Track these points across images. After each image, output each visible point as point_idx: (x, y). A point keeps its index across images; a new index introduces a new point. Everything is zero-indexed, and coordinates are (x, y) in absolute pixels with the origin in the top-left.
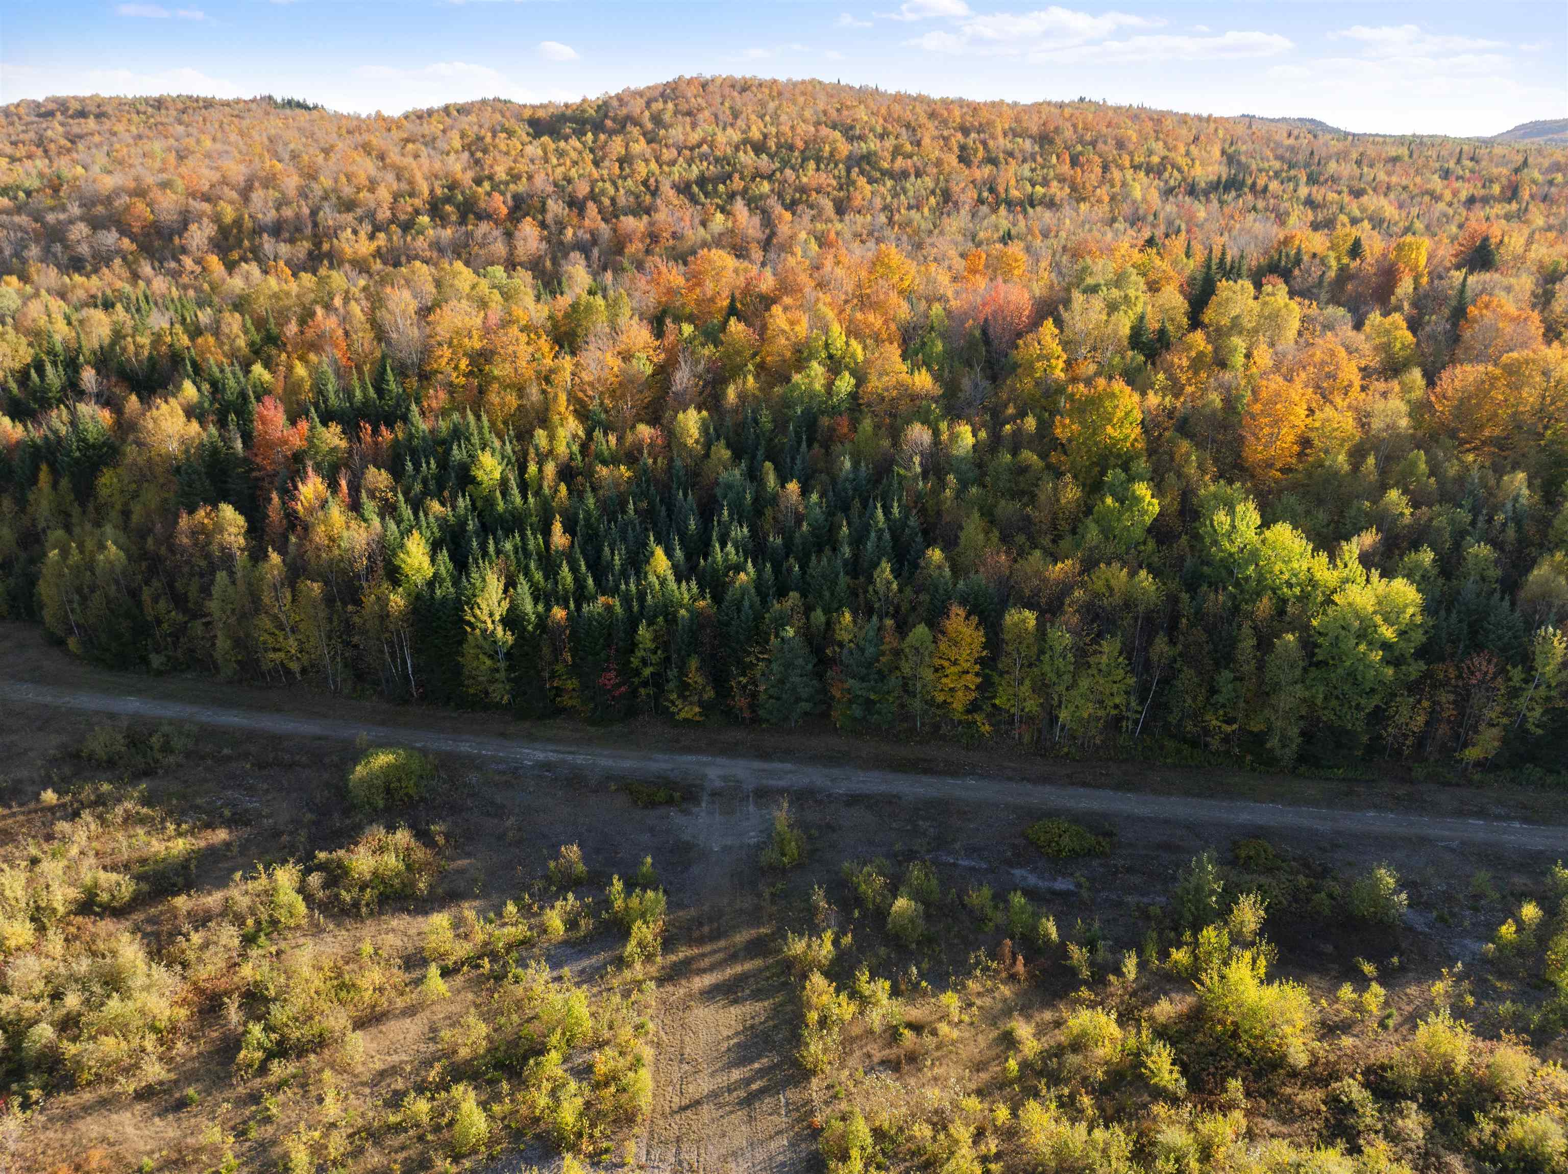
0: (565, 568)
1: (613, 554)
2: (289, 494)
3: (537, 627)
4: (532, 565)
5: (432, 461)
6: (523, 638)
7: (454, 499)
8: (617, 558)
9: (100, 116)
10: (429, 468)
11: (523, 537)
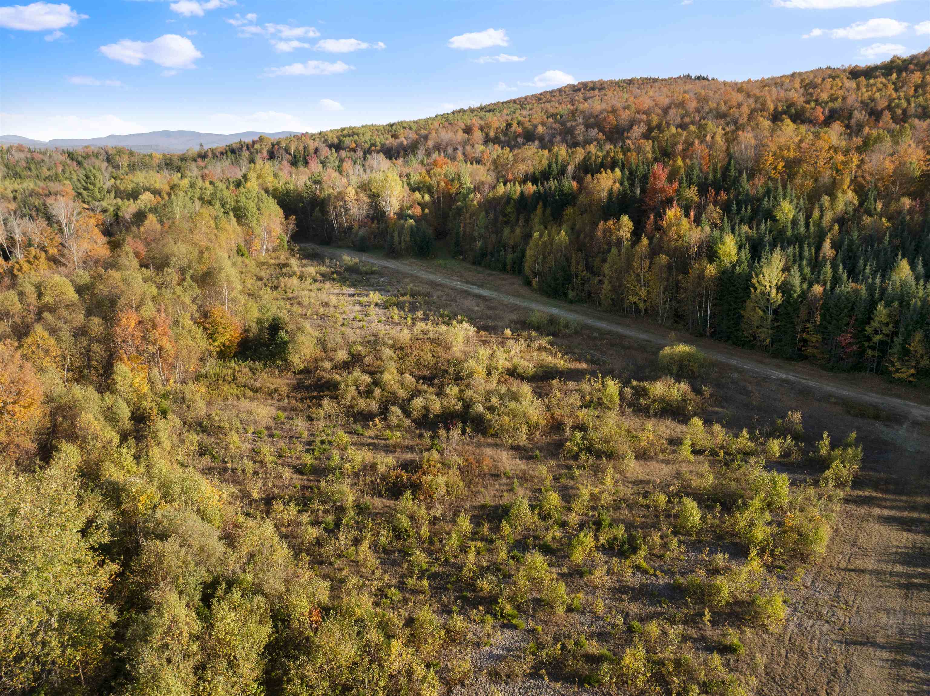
0: (828, 266)
1: (865, 265)
2: (660, 215)
3: (799, 296)
4: (805, 262)
5: (749, 207)
6: (789, 302)
7: (758, 225)
8: (868, 267)
9: (600, 89)
10: (746, 211)
11: (801, 248)
